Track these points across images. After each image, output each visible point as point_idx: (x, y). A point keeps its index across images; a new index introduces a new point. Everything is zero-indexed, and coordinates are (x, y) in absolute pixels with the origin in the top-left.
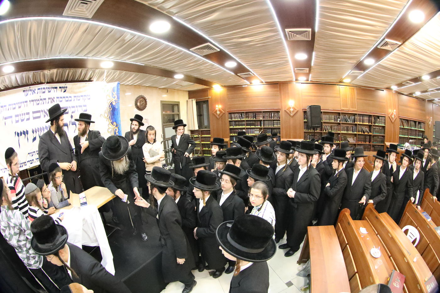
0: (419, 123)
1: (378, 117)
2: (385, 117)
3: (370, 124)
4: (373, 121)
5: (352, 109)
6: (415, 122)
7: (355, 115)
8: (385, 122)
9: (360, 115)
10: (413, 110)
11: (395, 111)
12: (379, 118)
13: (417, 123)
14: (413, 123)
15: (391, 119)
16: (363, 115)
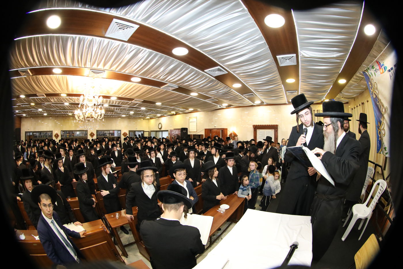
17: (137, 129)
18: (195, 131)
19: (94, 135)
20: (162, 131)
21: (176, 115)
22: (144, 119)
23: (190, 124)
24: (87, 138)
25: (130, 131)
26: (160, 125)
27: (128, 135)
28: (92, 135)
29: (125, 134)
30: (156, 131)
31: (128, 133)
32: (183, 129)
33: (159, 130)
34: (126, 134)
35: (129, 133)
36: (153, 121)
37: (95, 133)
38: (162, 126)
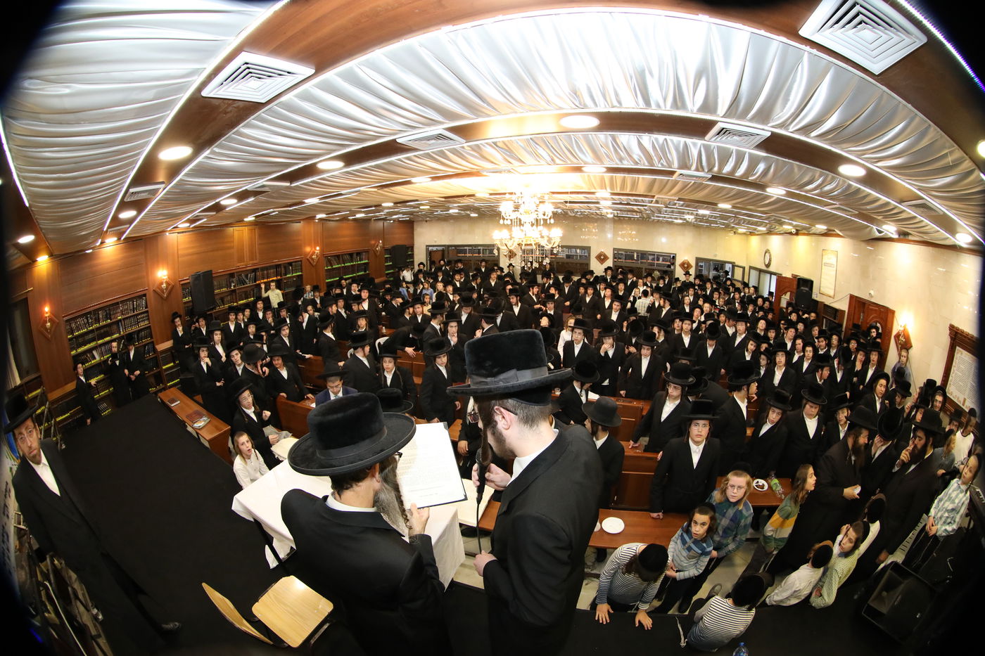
0: (359, 254)
1: (290, 264)
2: (301, 261)
3: (279, 277)
4: (283, 272)
5: (251, 262)
6: (351, 255)
7: (255, 271)
8: (301, 269)
9: (263, 269)
10: (346, 239)
11: (318, 248)
12: (291, 266)
13: (355, 255)
14: (348, 257)
15: (312, 262)
16: (267, 268)
17: (716, 256)
18: (831, 293)
19: (606, 258)
20: (771, 273)
21: (797, 234)
22: (735, 233)
23: (823, 270)
24: (588, 265)
25: (698, 260)
26: (767, 254)
27: (692, 271)
28: (602, 258)
29: (686, 266)
30: (760, 271)
31: (693, 263)
32: (801, 282)
33: (764, 268)
34: (689, 266)
35: (697, 264)
36: (755, 240)
37: (610, 254)
38: (770, 260)
